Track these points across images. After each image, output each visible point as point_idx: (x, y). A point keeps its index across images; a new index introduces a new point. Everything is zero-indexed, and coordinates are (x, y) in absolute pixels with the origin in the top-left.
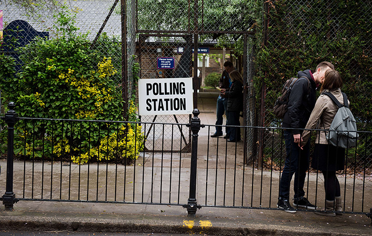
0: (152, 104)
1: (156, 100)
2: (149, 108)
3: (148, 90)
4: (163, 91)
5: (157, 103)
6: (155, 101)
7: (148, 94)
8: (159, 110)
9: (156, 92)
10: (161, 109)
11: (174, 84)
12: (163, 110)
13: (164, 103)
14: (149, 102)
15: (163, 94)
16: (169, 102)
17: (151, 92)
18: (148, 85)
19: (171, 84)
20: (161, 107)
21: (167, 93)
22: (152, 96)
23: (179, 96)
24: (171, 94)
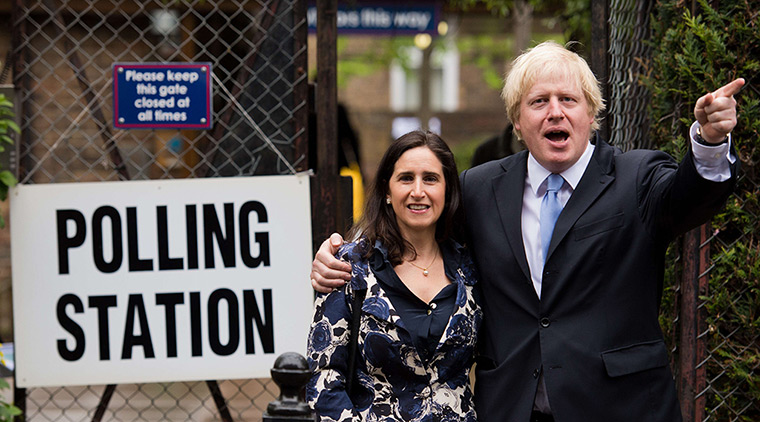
0: (88, 320)
1: (112, 301)
2: (72, 345)
3: (65, 244)
4: (148, 249)
5: (117, 317)
6: (104, 303)
7: (64, 268)
8: (127, 354)
9: (108, 257)
10: (138, 351)
11: (209, 209)
12: (149, 353)
13: (156, 315)
14: (70, 310)
15: (146, 265)
16: (183, 312)
17: (80, 256)
18: (63, 216)
19: (191, 210)
20: (138, 341)
21: (169, 264)
22: (86, 279)
23: (239, 278)
24: (193, 264)
